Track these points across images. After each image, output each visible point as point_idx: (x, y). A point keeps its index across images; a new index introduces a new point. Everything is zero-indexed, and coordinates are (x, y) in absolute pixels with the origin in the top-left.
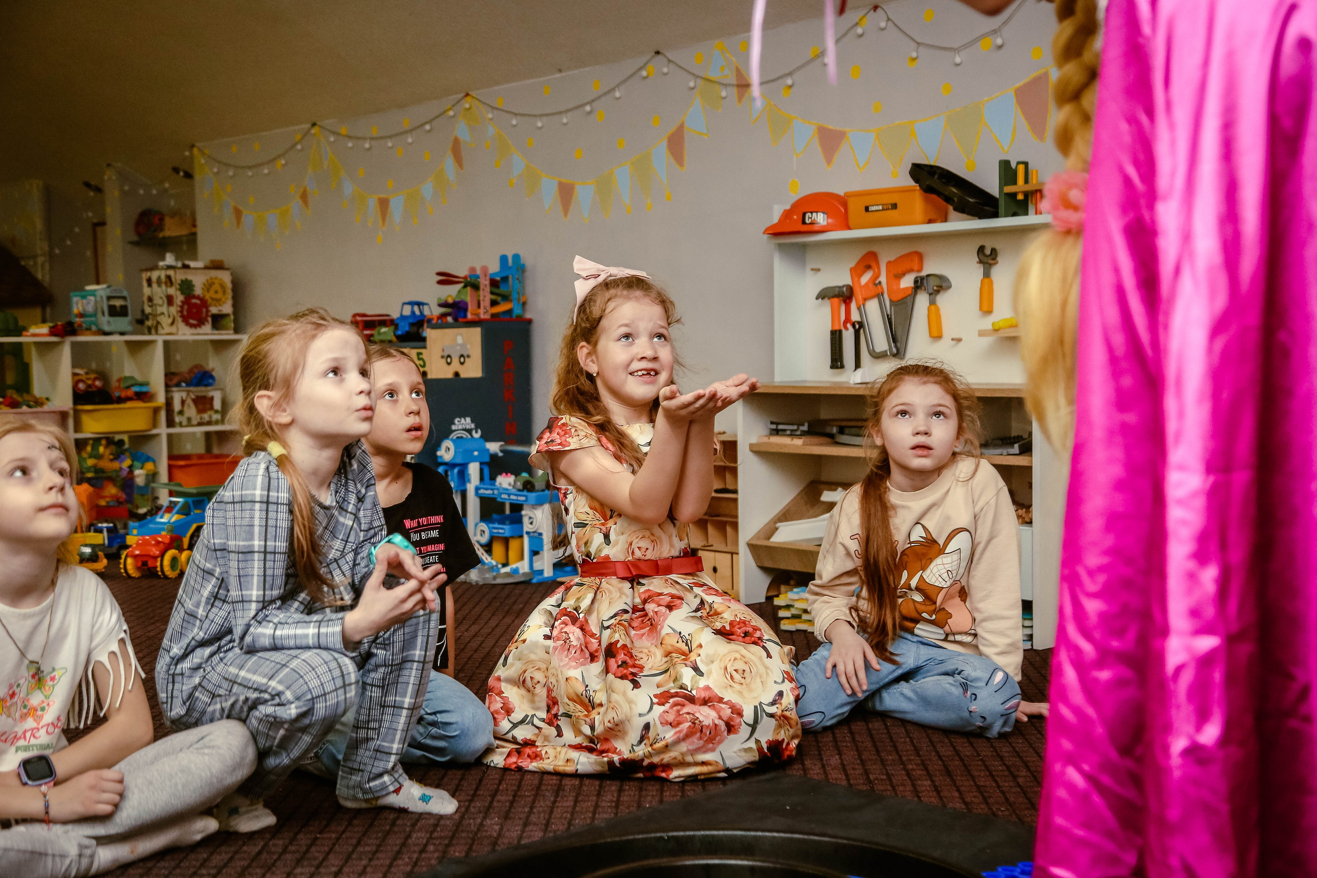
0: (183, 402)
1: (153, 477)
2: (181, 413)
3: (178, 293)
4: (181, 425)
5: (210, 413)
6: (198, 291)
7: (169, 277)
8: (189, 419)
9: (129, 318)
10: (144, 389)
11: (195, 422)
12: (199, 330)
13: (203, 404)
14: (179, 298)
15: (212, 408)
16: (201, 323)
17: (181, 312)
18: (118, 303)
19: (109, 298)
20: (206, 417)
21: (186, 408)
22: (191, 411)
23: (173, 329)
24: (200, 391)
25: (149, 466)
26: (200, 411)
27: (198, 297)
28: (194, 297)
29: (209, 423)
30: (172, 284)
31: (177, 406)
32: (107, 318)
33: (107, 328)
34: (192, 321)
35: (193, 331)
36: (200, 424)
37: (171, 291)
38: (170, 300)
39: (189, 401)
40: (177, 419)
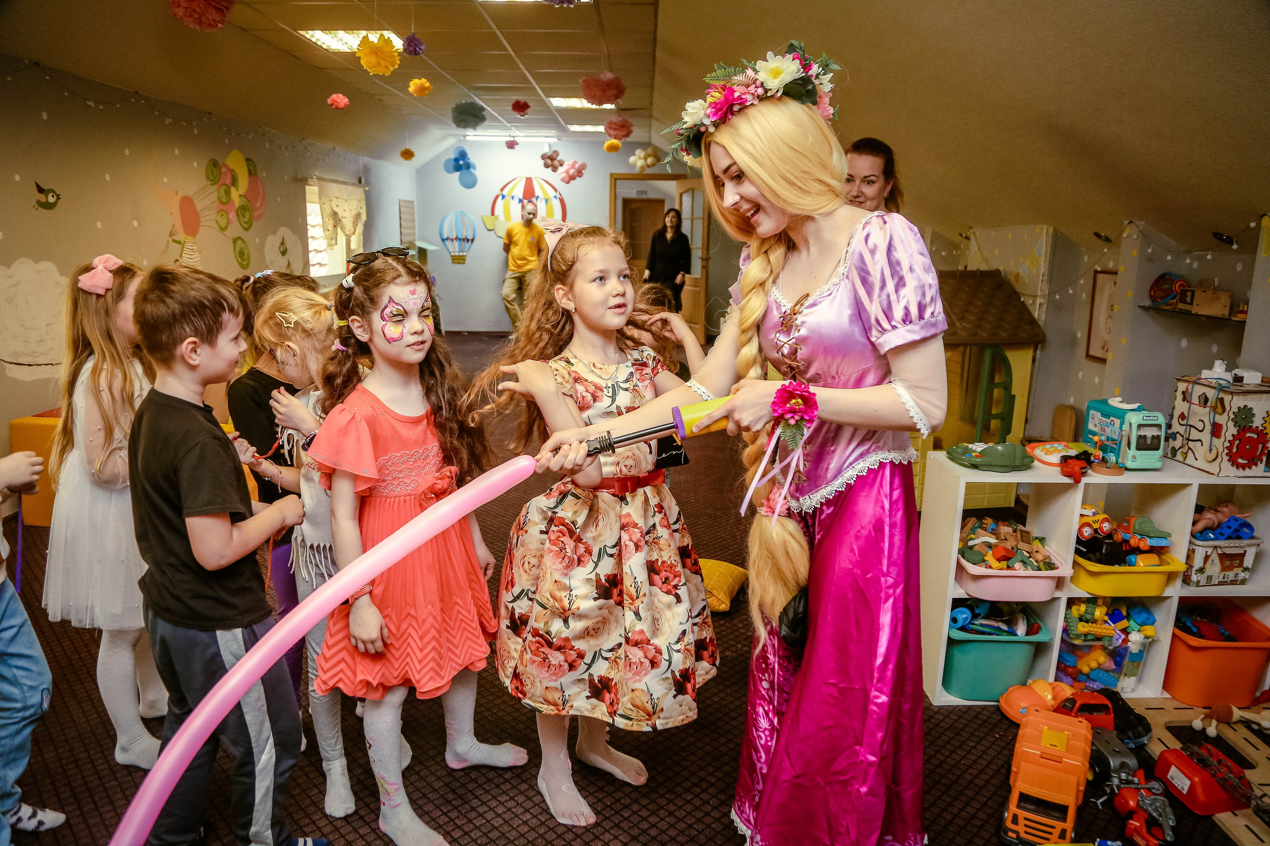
0: (1207, 558)
1: (1149, 644)
2: (1201, 570)
3: (1231, 424)
4: (1198, 584)
5: (1238, 570)
6: (1257, 422)
7: (1222, 401)
8: (1210, 578)
9: (1160, 452)
10: (1162, 543)
11: (1215, 581)
12: (1248, 472)
13: (1231, 560)
14: (1230, 430)
15: (1241, 565)
16: (1252, 462)
17: (1230, 448)
18: (1149, 433)
19: (1140, 426)
20: (1231, 575)
21: (1208, 566)
22: (1214, 569)
23: (1214, 468)
24: (1231, 547)
25: (1149, 630)
26: (1224, 569)
27: (1256, 430)
28: (1250, 429)
29: (1233, 583)
30: (1224, 410)
31: (1198, 562)
32: (1133, 451)
33: (1129, 464)
34: (1240, 461)
35: (1241, 472)
36: (1221, 584)
37: (1221, 419)
38: (1216, 430)
39: (1215, 557)
40: (1194, 578)
